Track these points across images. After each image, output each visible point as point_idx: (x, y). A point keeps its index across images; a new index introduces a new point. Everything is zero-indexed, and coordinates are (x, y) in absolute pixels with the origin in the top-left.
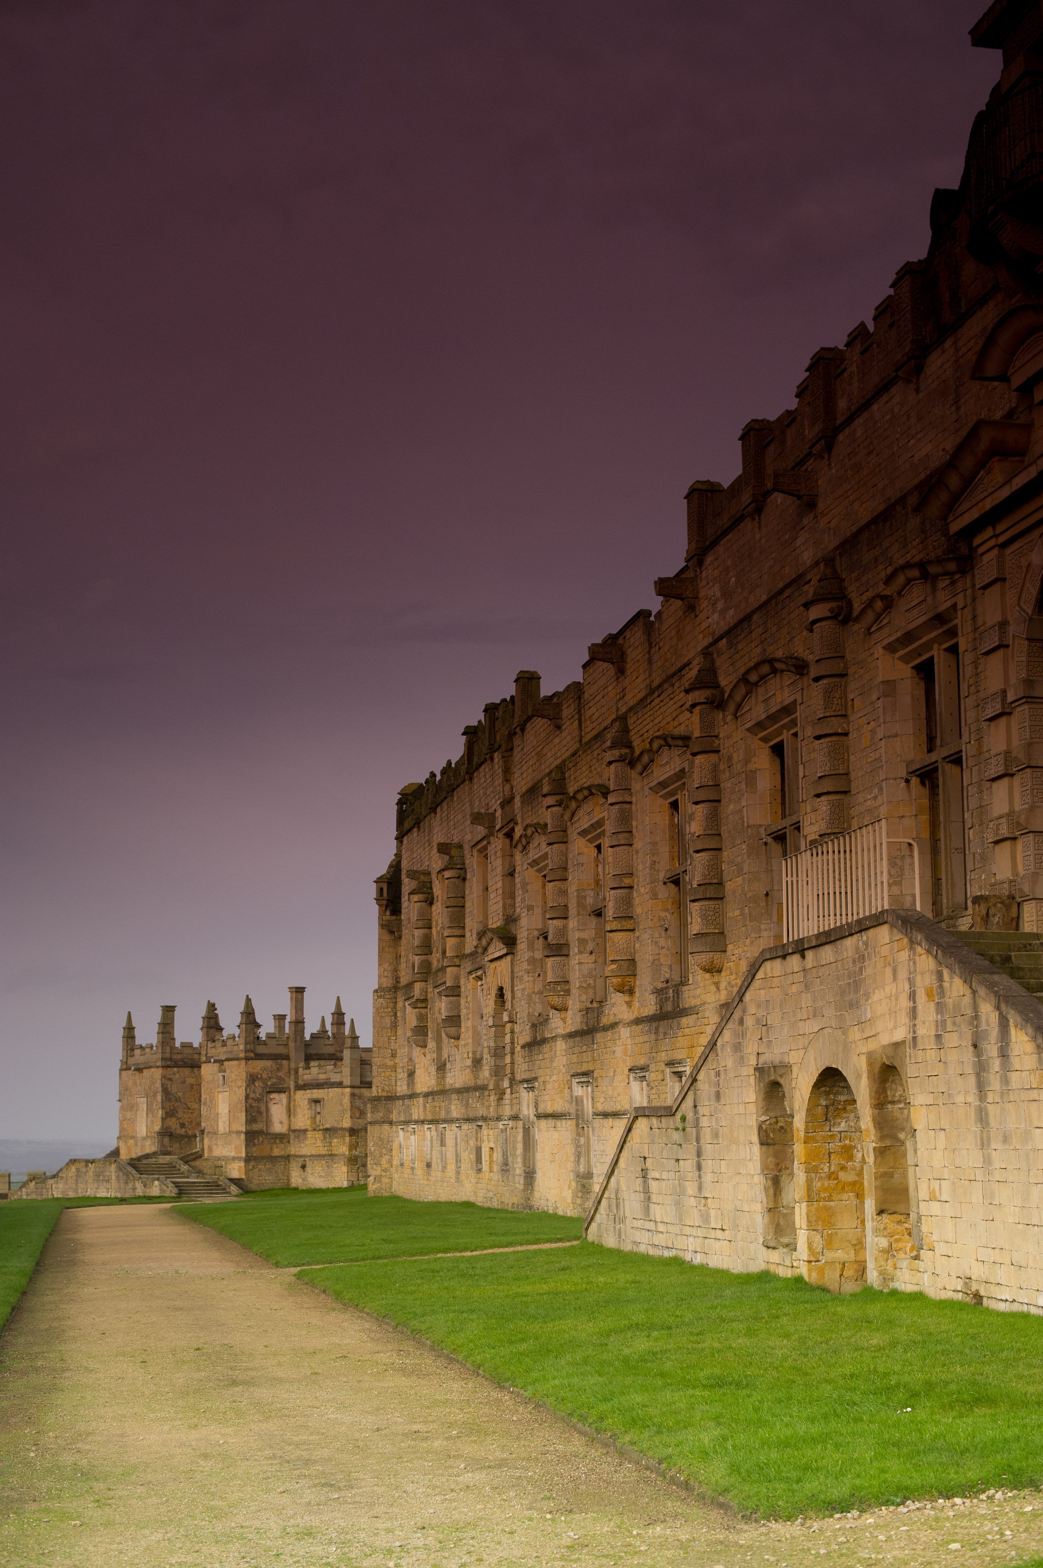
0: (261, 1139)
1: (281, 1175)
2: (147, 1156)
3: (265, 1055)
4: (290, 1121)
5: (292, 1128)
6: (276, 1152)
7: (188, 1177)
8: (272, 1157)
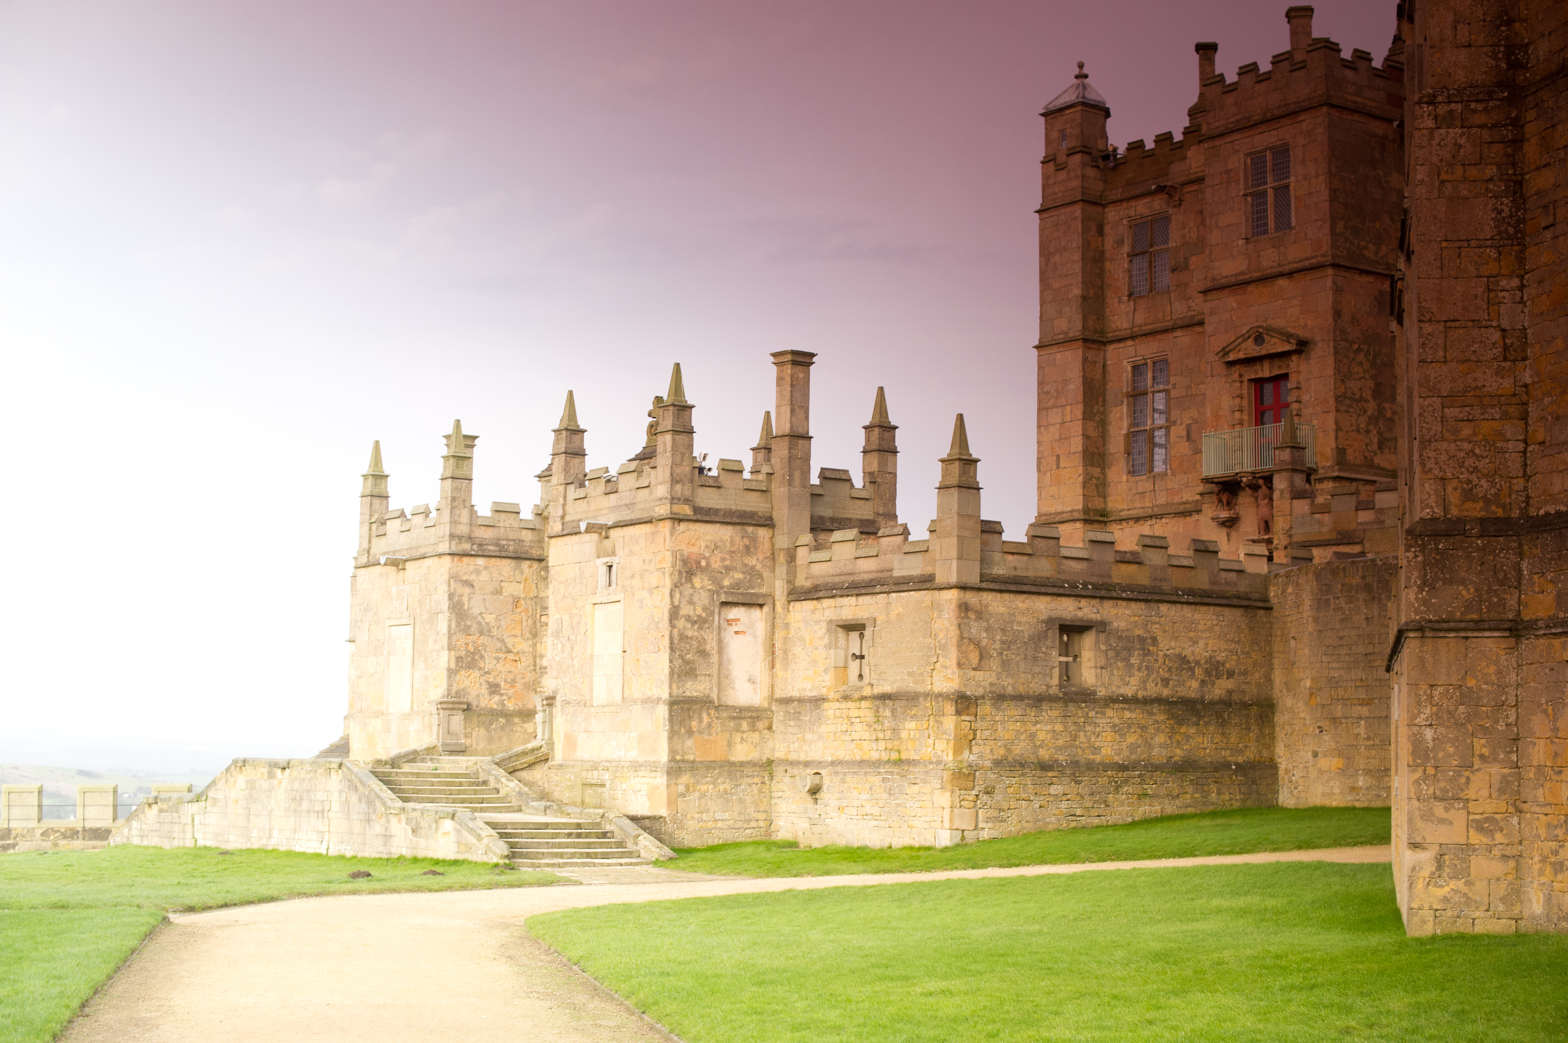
0: (705, 716)
1: (751, 810)
2: (413, 757)
3: (717, 511)
4: (773, 676)
5: (779, 694)
6: (742, 752)
7: (520, 810)
8: (732, 764)
